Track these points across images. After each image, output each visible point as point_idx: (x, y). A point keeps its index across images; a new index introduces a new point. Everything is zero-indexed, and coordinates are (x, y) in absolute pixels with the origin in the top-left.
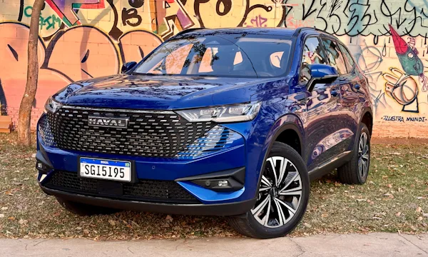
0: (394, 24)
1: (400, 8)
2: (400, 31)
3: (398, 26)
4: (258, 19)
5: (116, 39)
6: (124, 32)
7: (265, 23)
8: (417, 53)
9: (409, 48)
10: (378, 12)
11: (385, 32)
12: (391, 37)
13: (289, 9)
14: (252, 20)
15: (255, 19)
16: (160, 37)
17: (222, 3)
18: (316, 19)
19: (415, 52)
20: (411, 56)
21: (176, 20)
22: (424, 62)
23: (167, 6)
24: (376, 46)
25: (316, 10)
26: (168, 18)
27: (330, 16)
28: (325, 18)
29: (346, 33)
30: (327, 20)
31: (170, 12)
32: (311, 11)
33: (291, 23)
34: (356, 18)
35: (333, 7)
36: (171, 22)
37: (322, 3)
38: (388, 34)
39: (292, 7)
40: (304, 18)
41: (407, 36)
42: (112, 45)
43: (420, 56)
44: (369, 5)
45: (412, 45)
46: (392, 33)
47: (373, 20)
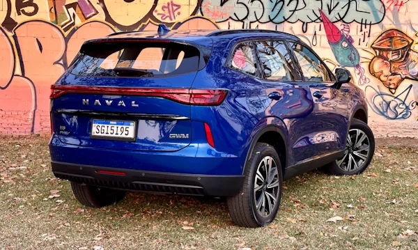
0: (325, 10)
2: (332, 17)
3: (330, 12)
4: (170, 6)
5: (10, 30)
6: (19, 23)
7: (178, 10)
8: (352, 41)
9: (342, 36)
11: (314, 18)
12: (322, 24)
14: (163, 8)
15: (167, 6)
16: (60, 28)
18: (237, 5)
19: (350, 41)
20: (345, 44)
21: (78, 8)
22: (360, 51)
24: (304, 34)
26: (68, 7)
27: (252, 1)
28: (247, 4)
29: (271, 21)
30: (249, 6)
33: (208, 9)
34: (282, 3)
36: (71, 10)
38: (319, 21)
40: (222, 5)
41: (340, 23)
42: (6, 38)
43: (355, 45)
45: (346, 32)
46: (322, 19)
47: (301, 5)
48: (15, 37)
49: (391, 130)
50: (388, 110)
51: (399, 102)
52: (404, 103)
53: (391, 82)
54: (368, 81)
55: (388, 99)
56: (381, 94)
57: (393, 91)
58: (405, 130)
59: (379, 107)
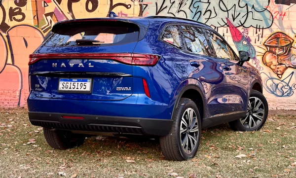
0: (231, 18)
1: (235, 5)
2: (236, 23)
3: (234, 20)
5: (4, 32)
6: (11, 27)
8: (250, 40)
9: (243, 37)
10: (217, 8)
11: (223, 24)
12: (228, 28)
13: (145, 6)
16: (41, 30)
17: (90, 2)
18: (167, 14)
19: (248, 40)
20: (245, 43)
21: (53, 16)
22: (256, 48)
23: (46, 5)
25: (166, 7)
26: (47, 15)
27: (178, 12)
28: (174, 14)
30: (176, 15)
31: (48, 10)
32: (163, 8)
34: (200, 13)
35: (181, 4)
36: (49, 18)
37: (172, 2)
38: (226, 26)
39: (147, 5)
40: (157, 14)
41: (241, 27)
43: (252, 43)
44: (210, 3)
45: (245, 34)
46: (228, 24)
47: (213, 15)
48: (8, 36)
49: (279, 104)
50: (277, 90)
51: (284, 84)
52: (288, 85)
53: (279, 70)
54: (262, 69)
55: (277, 82)
56: (272, 79)
57: (280, 76)
58: (289, 104)
59: (270, 88)
